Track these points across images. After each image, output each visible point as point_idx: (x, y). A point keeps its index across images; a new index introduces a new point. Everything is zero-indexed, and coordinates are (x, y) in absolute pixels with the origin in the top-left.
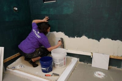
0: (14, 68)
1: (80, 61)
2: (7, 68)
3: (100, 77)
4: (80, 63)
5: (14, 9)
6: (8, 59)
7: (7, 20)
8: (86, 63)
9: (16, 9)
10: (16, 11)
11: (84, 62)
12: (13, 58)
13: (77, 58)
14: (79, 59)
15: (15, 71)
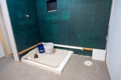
0: (26, 59)
1: (74, 53)
2: (21, 59)
3: (89, 65)
4: (74, 55)
5: (26, 16)
6: (22, 52)
7: (21, 24)
8: (78, 55)
9: (28, 16)
10: (27, 17)
11: (77, 54)
12: (26, 51)
13: (72, 51)
14: (73, 52)
15: (27, 61)
